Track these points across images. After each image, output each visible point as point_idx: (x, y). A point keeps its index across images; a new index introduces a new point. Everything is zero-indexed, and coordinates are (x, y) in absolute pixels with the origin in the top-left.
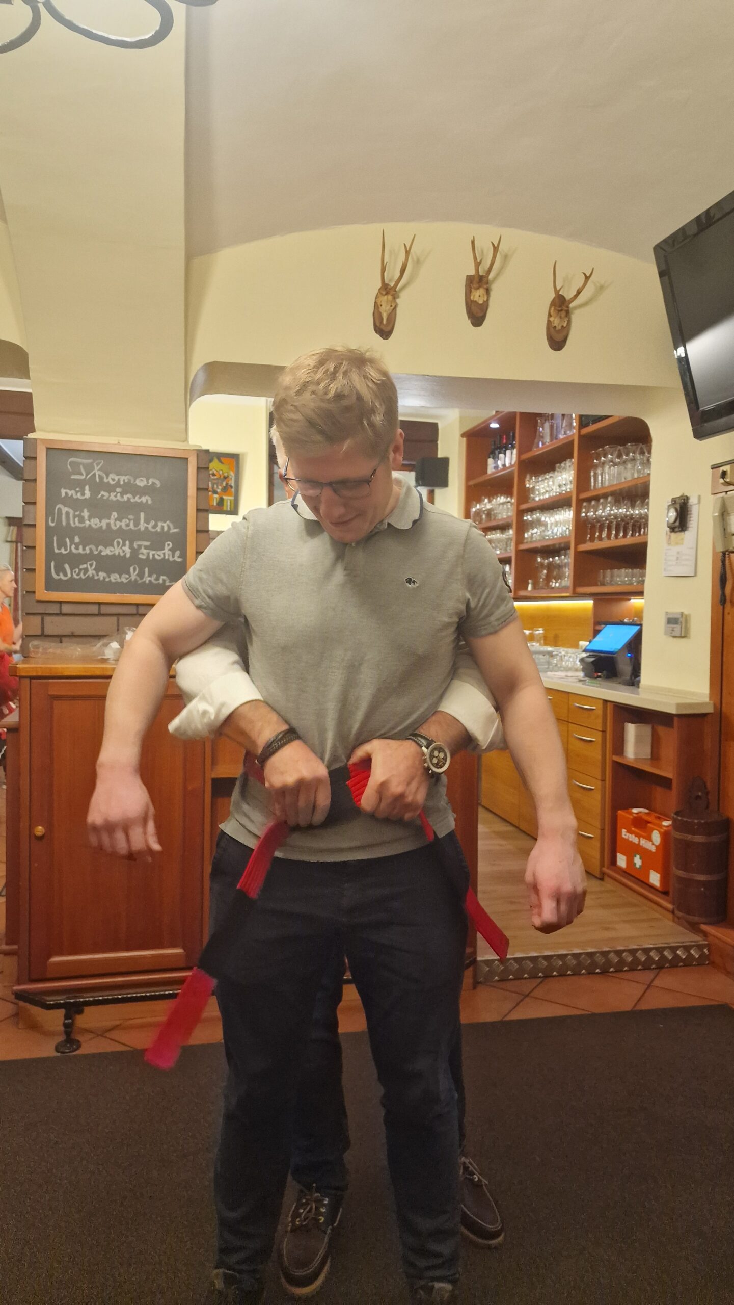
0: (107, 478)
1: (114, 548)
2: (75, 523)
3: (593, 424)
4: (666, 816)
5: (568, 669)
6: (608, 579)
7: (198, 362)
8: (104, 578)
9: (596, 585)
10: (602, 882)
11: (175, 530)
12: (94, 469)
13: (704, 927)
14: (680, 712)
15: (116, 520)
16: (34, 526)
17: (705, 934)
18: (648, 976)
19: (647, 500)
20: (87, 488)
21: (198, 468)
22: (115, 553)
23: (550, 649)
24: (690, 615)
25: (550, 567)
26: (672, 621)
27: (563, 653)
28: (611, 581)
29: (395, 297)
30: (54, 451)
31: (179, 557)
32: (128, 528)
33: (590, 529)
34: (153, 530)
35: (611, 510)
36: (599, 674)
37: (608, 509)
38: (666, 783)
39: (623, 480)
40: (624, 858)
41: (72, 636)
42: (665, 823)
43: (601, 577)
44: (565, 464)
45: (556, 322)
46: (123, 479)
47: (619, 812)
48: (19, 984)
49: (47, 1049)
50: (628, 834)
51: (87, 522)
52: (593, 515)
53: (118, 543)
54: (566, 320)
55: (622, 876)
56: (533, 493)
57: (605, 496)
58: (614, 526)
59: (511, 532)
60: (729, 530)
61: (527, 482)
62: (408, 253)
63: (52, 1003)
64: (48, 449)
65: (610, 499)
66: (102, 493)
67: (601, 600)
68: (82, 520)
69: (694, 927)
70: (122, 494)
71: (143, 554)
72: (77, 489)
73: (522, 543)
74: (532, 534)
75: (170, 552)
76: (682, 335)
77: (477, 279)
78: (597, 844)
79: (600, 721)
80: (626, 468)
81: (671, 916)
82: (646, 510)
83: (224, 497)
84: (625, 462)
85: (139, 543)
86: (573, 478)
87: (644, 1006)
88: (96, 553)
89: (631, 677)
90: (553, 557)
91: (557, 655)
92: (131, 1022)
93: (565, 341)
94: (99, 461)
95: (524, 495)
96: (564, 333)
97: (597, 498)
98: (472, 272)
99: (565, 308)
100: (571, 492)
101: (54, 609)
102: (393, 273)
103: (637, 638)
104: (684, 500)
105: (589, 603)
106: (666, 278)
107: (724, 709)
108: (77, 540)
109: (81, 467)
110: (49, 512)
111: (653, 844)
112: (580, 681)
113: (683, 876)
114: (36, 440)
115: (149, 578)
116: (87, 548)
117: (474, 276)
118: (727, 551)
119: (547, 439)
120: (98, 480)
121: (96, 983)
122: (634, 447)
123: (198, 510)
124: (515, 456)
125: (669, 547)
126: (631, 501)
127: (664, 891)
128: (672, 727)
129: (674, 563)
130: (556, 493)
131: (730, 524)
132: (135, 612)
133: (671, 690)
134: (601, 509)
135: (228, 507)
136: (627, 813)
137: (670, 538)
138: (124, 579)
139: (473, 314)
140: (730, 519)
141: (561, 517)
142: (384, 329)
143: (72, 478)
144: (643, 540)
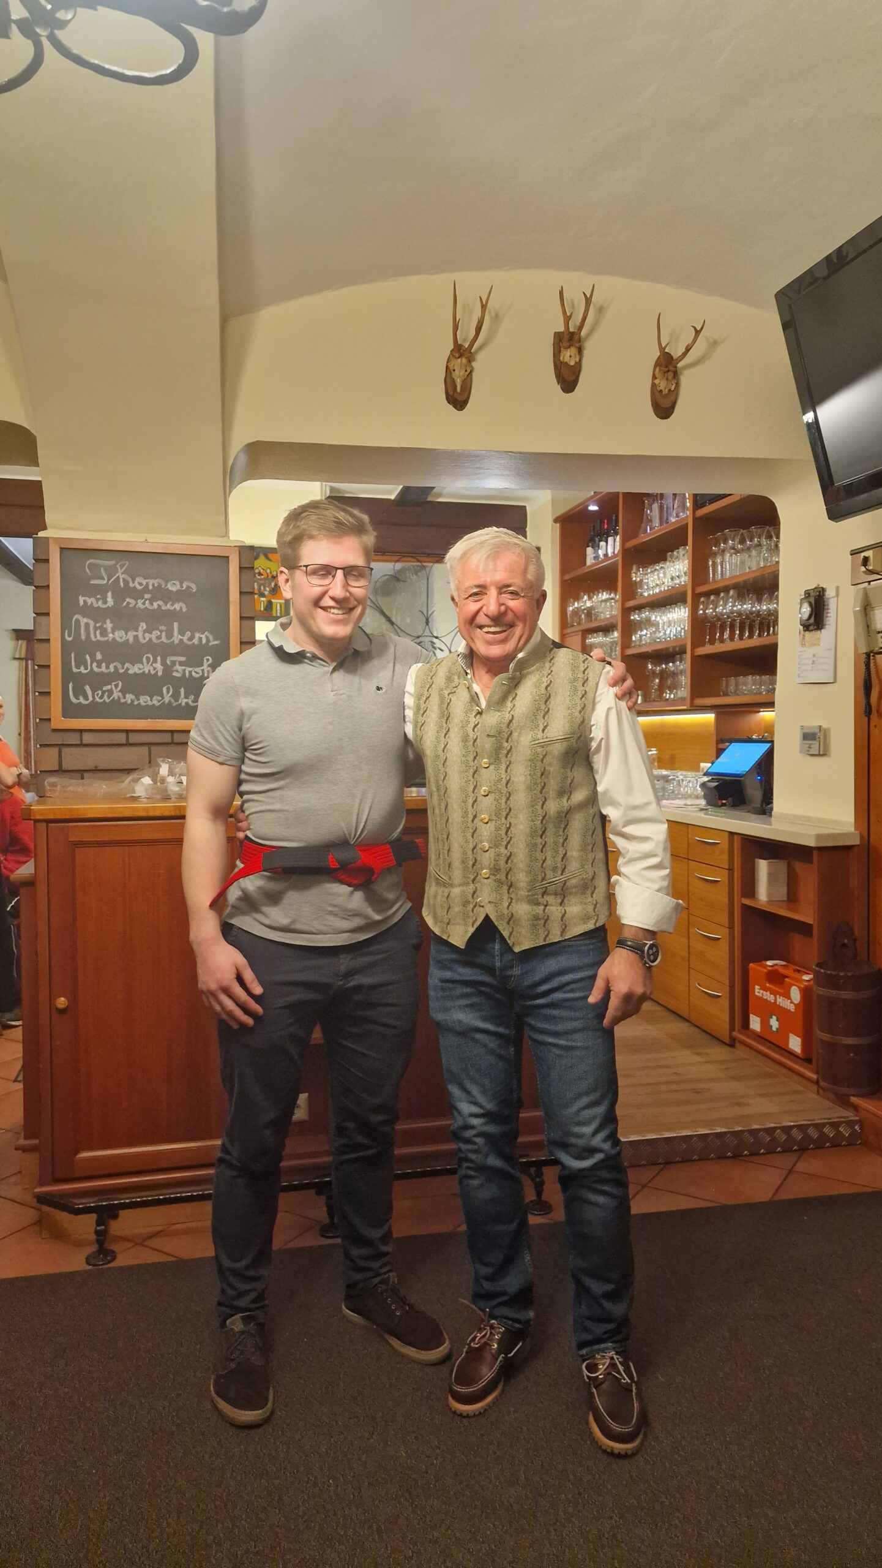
0: (133, 583)
1: (143, 664)
2: (96, 637)
3: (709, 504)
4: (807, 969)
5: (686, 796)
6: (732, 688)
7: (238, 442)
8: (132, 701)
9: (720, 696)
10: (732, 1049)
11: (215, 643)
12: (117, 572)
13: (853, 1099)
14: (819, 845)
15: (145, 631)
16: (48, 641)
17: (856, 1108)
18: (789, 1160)
19: (776, 593)
20: (109, 594)
21: (241, 568)
22: (144, 671)
23: (665, 772)
24: (829, 729)
25: (663, 675)
26: (808, 736)
27: (681, 777)
28: (736, 690)
29: (470, 360)
30: (72, 552)
32: (160, 641)
33: (710, 629)
34: (189, 643)
35: (733, 606)
36: (724, 801)
37: (730, 604)
38: (805, 929)
39: (747, 570)
40: (758, 1019)
41: (96, 770)
42: (806, 977)
43: (724, 686)
44: (678, 553)
45: (662, 385)
46: (152, 583)
47: (751, 965)
48: (41, 1185)
49: (76, 1262)
50: (762, 991)
51: (111, 635)
52: (712, 613)
53: (148, 659)
54: (674, 382)
55: (755, 1040)
56: (642, 588)
57: (726, 589)
58: (738, 625)
59: (616, 634)
60: (873, 628)
61: (634, 574)
62: (484, 307)
63: (81, 1206)
64: (62, 549)
65: (731, 592)
66: (128, 600)
67: (723, 713)
68: (104, 633)
69: (843, 1101)
70: (152, 601)
71: (177, 671)
72: (98, 597)
73: (629, 647)
74: (641, 636)
76: (812, 396)
77: (567, 337)
78: (725, 1004)
79: (726, 857)
80: (750, 556)
81: (815, 1088)
82: (775, 605)
83: (273, 601)
84: (749, 549)
85: (174, 658)
86: (688, 569)
87: (785, 1195)
88: (121, 671)
89: (762, 805)
90: (667, 663)
91: (674, 779)
92: (176, 1227)
93: (674, 405)
94: (123, 563)
95: (631, 590)
96: (673, 398)
97: (716, 592)
98: (562, 329)
99: (672, 369)
100: (685, 586)
101: (74, 739)
102: (467, 332)
103: (768, 758)
104: (820, 592)
105: (710, 717)
106: (791, 330)
107: (871, 840)
108: (99, 656)
109: (102, 569)
110: (65, 624)
111: (792, 1002)
112: (702, 810)
113: (825, 1039)
114: (47, 539)
115: (186, 700)
116: (111, 666)
117: (563, 333)
118: (872, 652)
119: (656, 523)
120: (122, 585)
121: (132, 1182)
122: (759, 530)
123: (242, 618)
124: (618, 544)
125: (803, 649)
126: (758, 595)
127: (806, 1059)
128: (811, 862)
129: (810, 668)
130: (668, 587)
131: (875, 620)
132: (170, 741)
133: (808, 819)
134: (722, 605)
135: (279, 611)
136: (761, 966)
137: (804, 638)
138: (156, 701)
139: (563, 378)
140: (874, 614)
141: (674, 615)
142: (458, 398)
143: (91, 582)
144: (773, 642)
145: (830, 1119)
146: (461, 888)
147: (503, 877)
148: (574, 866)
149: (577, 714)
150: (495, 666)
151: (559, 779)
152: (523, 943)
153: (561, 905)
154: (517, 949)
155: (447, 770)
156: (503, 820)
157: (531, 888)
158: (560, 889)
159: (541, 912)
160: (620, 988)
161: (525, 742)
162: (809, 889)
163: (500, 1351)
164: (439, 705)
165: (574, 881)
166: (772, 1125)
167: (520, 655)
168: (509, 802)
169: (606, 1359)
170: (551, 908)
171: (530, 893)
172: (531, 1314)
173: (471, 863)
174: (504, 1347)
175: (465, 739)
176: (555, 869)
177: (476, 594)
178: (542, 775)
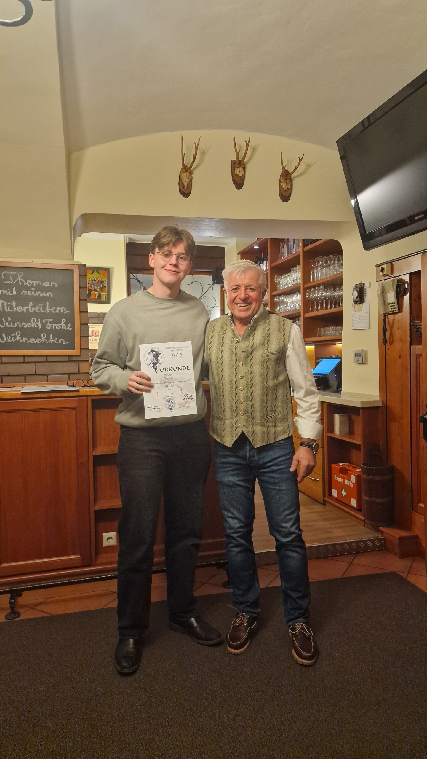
0: (26, 283)
1: (31, 323)
2: (7, 310)
3: (311, 244)
4: (358, 466)
6: (322, 333)
7: (77, 214)
8: (26, 341)
9: (316, 336)
10: (324, 506)
11: (67, 312)
12: (18, 277)
13: (381, 528)
14: (363, 407)
15: (32, 307)
17: (382, 533)
18: (350, 558)
19: (342, 287)
20: (14, 288)
21: (79, 275)
22: (32, 327)
24: (367, 351)
26: (357, 355)
28: (324, 334)
29: (191, 173)
31: (70, 327)
32: (40, 311)
33: (311, 304)
34: (54, 312)
35: (322, 293)
36: (319, 387)
37: (321, 292)
38: (357, 447)
39: (329, 276)
40: (336, 491)
41: (9, 376)
42: (358, 470)
43: (319, 332)
44: (296, 268)
45: (284, 185)
46: (35, 283)
47: (332, 465)
50: (337, 478)
51: (15, 309)
52: (312, 297)
53: (34, 320)
54: (290, 184)
55: (336, 502)
56: (279, 285)
57: (319, 285)
58: (325, 302)
60: (387, 302)
61: (276, 279)
62: (197, 147)
63: (2, 591)
65: (321, 287)
66: (23, 291)
67: (318, 345)
68: (12, 308)
69: (376, 529)
70: (35, 292)
71: (48, 326)
72: (8, 290)
74: (280, 309)
75: (64, 325)
76: (355, 191)
77: (237, 162)
78: (321, 484)
80: (329, 269)
81: (363, 523)
82: (341, 293)
83: (101, 293)
84: (329, 266)
85: (46, 320)
86: (301, 276)
87: (348, 575)
88: (21, 326)
89: (337, 389)
92: (52, 599)
93: (290, 196)
94: (21, 273)
95: (274, 287)
96: (289, 192)
97: (314, 287)
98: (235, 158)
99: (288, 178)
100: (300, 284)
102: (188, 160)
103: (340, 365)
104: (362, 285)
105: (313, 347)
106: (344, 159)
107: (388, 404)
108: (9, 319)
109: (10, 276)
111: (352, 482)
113: (367, 499)
115: (53, 340)
116: (16, 324)
117: (236, 160)
118: (386, 313)
119: (286, 254)
120: (20, 284)
121: (28, 578)
122: (334, 257)
123: (80, 300)
124: (268, 265)
125: (355, 313)
126: (334, 287)
127: (359, 509)
128: (359, 415)
129: (358, 322)
130: (292, 285)
131: (387, 298)
132: (46, 360)
133: (358, 394)
134: (317, 293)
135: (104, 299)
136: (337, 466)
137: (355, 308)
138: (38, 341)
139: (236, 182)
140: (387, 295)
141: (295, 298)
142: (185, 192)
143: (5, 283)
144: (341, 310)
145: (370, 538)
146: (230, 420)
147: (250, 415)
148: (279, 409)
149: (282, 342)
150: (244, 321)
151: (274, 371)
152: (258, 444)
153: (274, 426)
154: (255, 447)
155: (223, 367)
156: (250, 389)
157: (262, 419)
158: (274, 420)
159: (266, 430)
160: (305, 463)
161: (258, 355)
162: (359, 428)
163: (248, 626)
164: (218, 339)
165: (279, 416)
166: (343, 542)
167: (255, 316)
168: (252, 381)
169: (299, 626)
170: (270, 428)
171: (261, 422)
172: (259, 610)
173: (235, 409)
174: (250, 623)
175: (232, 353)
176: (272, 411)
177: (235, 289)
178: (267, 369)
